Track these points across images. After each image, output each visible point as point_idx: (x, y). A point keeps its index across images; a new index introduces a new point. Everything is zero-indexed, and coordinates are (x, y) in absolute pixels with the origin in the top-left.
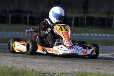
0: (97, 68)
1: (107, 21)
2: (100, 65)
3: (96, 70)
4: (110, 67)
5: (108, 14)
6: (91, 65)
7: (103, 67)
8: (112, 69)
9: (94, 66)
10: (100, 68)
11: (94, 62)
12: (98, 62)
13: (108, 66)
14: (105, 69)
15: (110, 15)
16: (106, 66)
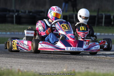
0: (87, 67)
1: (96, 19)
2: (89, 65)
3: (85, 69)
4: (100, 66)
5: (98, 12)
6: (80, 64)
7: (93, 66)
8: (102, 68)
9: (84, 65)
10: (89, 67)
11: (83, 61)
12: (88, 61)
13: (98, 65)
14: (94, 68)
15: (100, 13)
16: (96, 65)
